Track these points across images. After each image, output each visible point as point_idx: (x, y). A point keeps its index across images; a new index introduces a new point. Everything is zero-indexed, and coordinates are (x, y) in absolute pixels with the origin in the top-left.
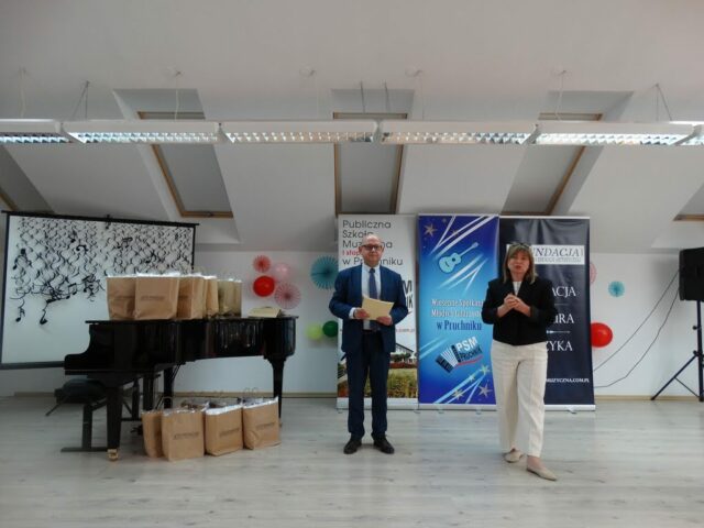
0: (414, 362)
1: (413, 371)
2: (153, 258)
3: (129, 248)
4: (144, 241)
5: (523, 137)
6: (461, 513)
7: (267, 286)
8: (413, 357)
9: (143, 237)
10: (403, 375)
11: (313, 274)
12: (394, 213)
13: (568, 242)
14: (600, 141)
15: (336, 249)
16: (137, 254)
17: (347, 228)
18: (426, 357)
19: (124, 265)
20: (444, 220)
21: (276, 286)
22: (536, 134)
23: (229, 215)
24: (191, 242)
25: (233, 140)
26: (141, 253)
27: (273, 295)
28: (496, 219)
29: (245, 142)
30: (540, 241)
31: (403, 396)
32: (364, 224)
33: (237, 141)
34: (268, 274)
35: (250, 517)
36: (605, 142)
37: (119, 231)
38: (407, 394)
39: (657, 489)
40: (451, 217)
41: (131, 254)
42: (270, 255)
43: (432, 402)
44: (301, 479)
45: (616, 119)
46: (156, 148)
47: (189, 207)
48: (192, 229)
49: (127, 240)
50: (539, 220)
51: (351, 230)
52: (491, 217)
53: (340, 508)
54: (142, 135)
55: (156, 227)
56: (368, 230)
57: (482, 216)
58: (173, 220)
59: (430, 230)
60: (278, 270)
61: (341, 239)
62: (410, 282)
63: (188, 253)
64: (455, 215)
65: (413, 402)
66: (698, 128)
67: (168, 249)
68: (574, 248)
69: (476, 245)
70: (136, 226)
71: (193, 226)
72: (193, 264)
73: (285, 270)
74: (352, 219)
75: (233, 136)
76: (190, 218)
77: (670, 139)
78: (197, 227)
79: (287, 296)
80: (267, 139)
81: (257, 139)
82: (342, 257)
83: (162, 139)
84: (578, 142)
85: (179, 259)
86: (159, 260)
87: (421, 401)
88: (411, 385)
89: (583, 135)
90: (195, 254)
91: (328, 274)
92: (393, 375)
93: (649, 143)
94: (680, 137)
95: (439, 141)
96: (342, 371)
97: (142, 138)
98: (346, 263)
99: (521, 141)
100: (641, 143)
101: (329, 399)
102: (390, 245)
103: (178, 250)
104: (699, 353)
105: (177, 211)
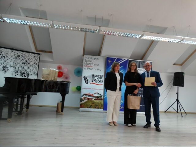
0: (102, 99)
1: (102, 101)
2: (26, 63)
3: (19, 59)
6: (119, 138)
7: (61, 74)
8: (102, 97)
9: (24, 56)
10: (99, 102)
11: (74, 72)
12: (100, 56)
14: (158, 40)
15: (82, 65)
16: (21, 61)
17: (86, 59)
19: (17, 64)
20: (114, 59)
21: (63, 75)
22: (142, 36)
23: (51, 52)
24: (39, 59)
25: (56, 27)
26: (23, 61)
27: (62, 77)
29: (59, 28)
30: (139, 67)
31: (99, 108)
32: (91, 58)
33: (57, 28)
34: (61, 71)
35: (55, 139)
36: (159, 40)
37: (16, 53)
38: (100, 108)
39: (171, 133)
40: (115, 58)
41: (19, 61)
42: (62, 66)
44: (71, 129)
45: (163, 34)
46: (30, 27)
47: (39, 48)
48: (39, 55)
49: (19, 56)
50: (139, 61)
51: (87, 60)
52: (127, 59)
53: (83, 137)
54: (27, 22)
55: (28, 53)
57: (124, 59)
58: (33, 52)
59: (110, 61)
60: (64, 70)
61: (84, 62)
62: (103, 76)
63: (37, 62)
64: (117, 58)
65: (102, 110)
66: (184, 38)
67: (31, 60)
69: (122, 67)
70: (22, 52)
72: (38, 66)
73: (66, 70)
74: (88, 56)
75: (56, 26)
76: (39, 52)
77: (176, 41)
78: (41, 55)
79: (67, 78)
80: (66, 28)
81: (63, 28)
82: (84, 67)
83: (34, 24)
84: (153, 39)
85: (34, 64)
86: (28, 63)
87: (104, 110)
88: (101, 105)
89: (154, 37)
90: (40, 63)
91: (79, 72)
92: (96, 102)
93: (170, 42)
94: (179, 40)
95: (116, 35)
96: (81, 100)
97: (27, 23)
98: (85, 69)
99: (138, 37)
100: (168, 41)
101: (77, 109)
102: (98, 65)
103: (34, 61)
104: (177, 100)
105: (35, 49)
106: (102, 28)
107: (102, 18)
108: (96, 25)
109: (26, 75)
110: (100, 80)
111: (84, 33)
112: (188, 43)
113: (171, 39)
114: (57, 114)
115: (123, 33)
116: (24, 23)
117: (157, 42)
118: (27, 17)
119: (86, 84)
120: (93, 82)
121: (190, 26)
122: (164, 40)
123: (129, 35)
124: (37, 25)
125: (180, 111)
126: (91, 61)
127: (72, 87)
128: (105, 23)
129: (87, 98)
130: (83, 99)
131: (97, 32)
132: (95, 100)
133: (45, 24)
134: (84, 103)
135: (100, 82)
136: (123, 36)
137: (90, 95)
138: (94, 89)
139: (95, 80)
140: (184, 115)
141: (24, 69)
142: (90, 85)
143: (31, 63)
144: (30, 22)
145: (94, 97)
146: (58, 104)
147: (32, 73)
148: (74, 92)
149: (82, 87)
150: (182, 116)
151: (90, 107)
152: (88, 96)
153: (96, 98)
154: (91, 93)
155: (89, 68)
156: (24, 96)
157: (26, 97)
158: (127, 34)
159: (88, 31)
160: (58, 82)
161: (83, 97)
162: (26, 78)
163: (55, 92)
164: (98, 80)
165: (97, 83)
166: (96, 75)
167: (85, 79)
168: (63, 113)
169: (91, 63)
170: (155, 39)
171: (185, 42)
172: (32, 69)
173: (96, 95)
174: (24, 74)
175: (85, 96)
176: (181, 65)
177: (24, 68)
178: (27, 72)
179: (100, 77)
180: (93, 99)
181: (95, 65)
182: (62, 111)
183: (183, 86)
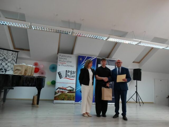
0: (74, 92)
1: (74, 94)
2: (4, 59)
4: (2, 54)
5: (105, 38)
7: (37, 70)
8: (74, 90)
9: (2, 53)
10: (71, 95)
11: (50, 68)
12: (72, 54)
13: (111, 65)
14: (121, 42)
15: (57, 62)
17: (60, 57)
18: (77, 90)
20: (84, 57)
21: (40, 71)
22: (108, 38)
23: (29, 50)
24: (16, 56)
25: (34, 28)
27: (38, 73)
28: (96, 58)
29: (37, 29)
31: (71, 100)
32: (65, 56)
33: (35, 29)
34: (38, 67)
38: (72, 100)
42: (38, 62)
43: (78, 102)
44: (46, 120)
45: (125, 37)
46: (9, 27)
47: (17, 46)
48: (17, 53)
51: (61, 57)
52: (95, 57)
55: (6, 51)
56: (66, 58)
57: (93, 57)
58: (11, 49)
59: (81, 59)
60: (40, 66)
61: (59, 59)
62: (75, 71)
63: (15, 59)
64: (87, 56)
65: (73, 102)
66: (141, 41)
67: (9, 57)
68: (113, 66)
71: (18, 52)
72: (16, 62)
73: (42, 66)
74: (62, 54)
75: (34, 27)
76: (17, 50)
77: (135, 43)
78: (19, 52)
79: (42, 73)
80: (43, 29)
81: (41, 29)
82: (58, 64)
83: (13, 25)
84: (116, 41)
85: (12, 60)
86: (6, 60)
87: (75, 101)
88: (73, 97)
89: (118, 40)
90: (17, 60)
91: (54, 68)
92: (69, 95)
93: (131, 44)
94: (137, 43)
95: (86, 37)
96: (56, 93)
97: (6, 24)
98: (59, 65)
99: (105, 39)
100: (129, 43)
101: (52, 101)
102: (71, 62)
103: (12, 58)
104: (136, 92)
105: (13, 47)
106: (75, 31)
107: (74, 22)
108: (69, 28)
109: (3, 70)
110: (72, 75)
111: (59, 34)
112: (144, 45)
113: (131, 42)
114: (32, 107)
115: (92, 36)
116: (4, 23)
117: (120, 43)
118: (6, 18)
119: (60, 78)
120: (66, 77)
121: (145, 32)
122: (125, 42)
123: (97, 37)
124: (15, 25)
125: (139, 101)
126: (65, 59)
127: (47, 82)
128: (78, 26)
129: (61, 91)
130: (57, 92)
131: (70, 34)
132: (68, 92)
133: (24, 25)
134: (57, 96)
135: (73, 77)
136: (92, 38)
137: (63, 89)
138: (67, 83)
139: (68, 75)
140: (141, 104)
141: (2, 66)
142: (63, 80)
143: (9, 60)
144: (9, 23)
145: (67, 90)
146: (34, 97)
147: (9, 69)
148: (49, 86)
149: (56, 82)
150: (140, 106)
151: (63, 100)
152: (61, 89)
153: (69, 91)
154: (64, 87)
155: (63, 64)
156: (1, 91)
157: (3, 92)
158: (95, 37)
159: (63, 33)
160: (34, 77)
161: (57, 90)
162: (4, 73)
163: (31, 86)
164: (71, 75)
165: (70, 78)
166: (69, 71)
167: (59, 75)
168: (39, 106)
169: (65, 60)
170: (118, 42)
171: (142, 44)
172: (9, 66)
173: (69, 89)
174: (1, 70)
175: (58, 90)
176: (139, 63)
177: (1, 64)
178: (5, 68)
179: (72, 72)
180: (67, 92)
181: (68, 62)
182: (38, 104)
183: (140, 80)
